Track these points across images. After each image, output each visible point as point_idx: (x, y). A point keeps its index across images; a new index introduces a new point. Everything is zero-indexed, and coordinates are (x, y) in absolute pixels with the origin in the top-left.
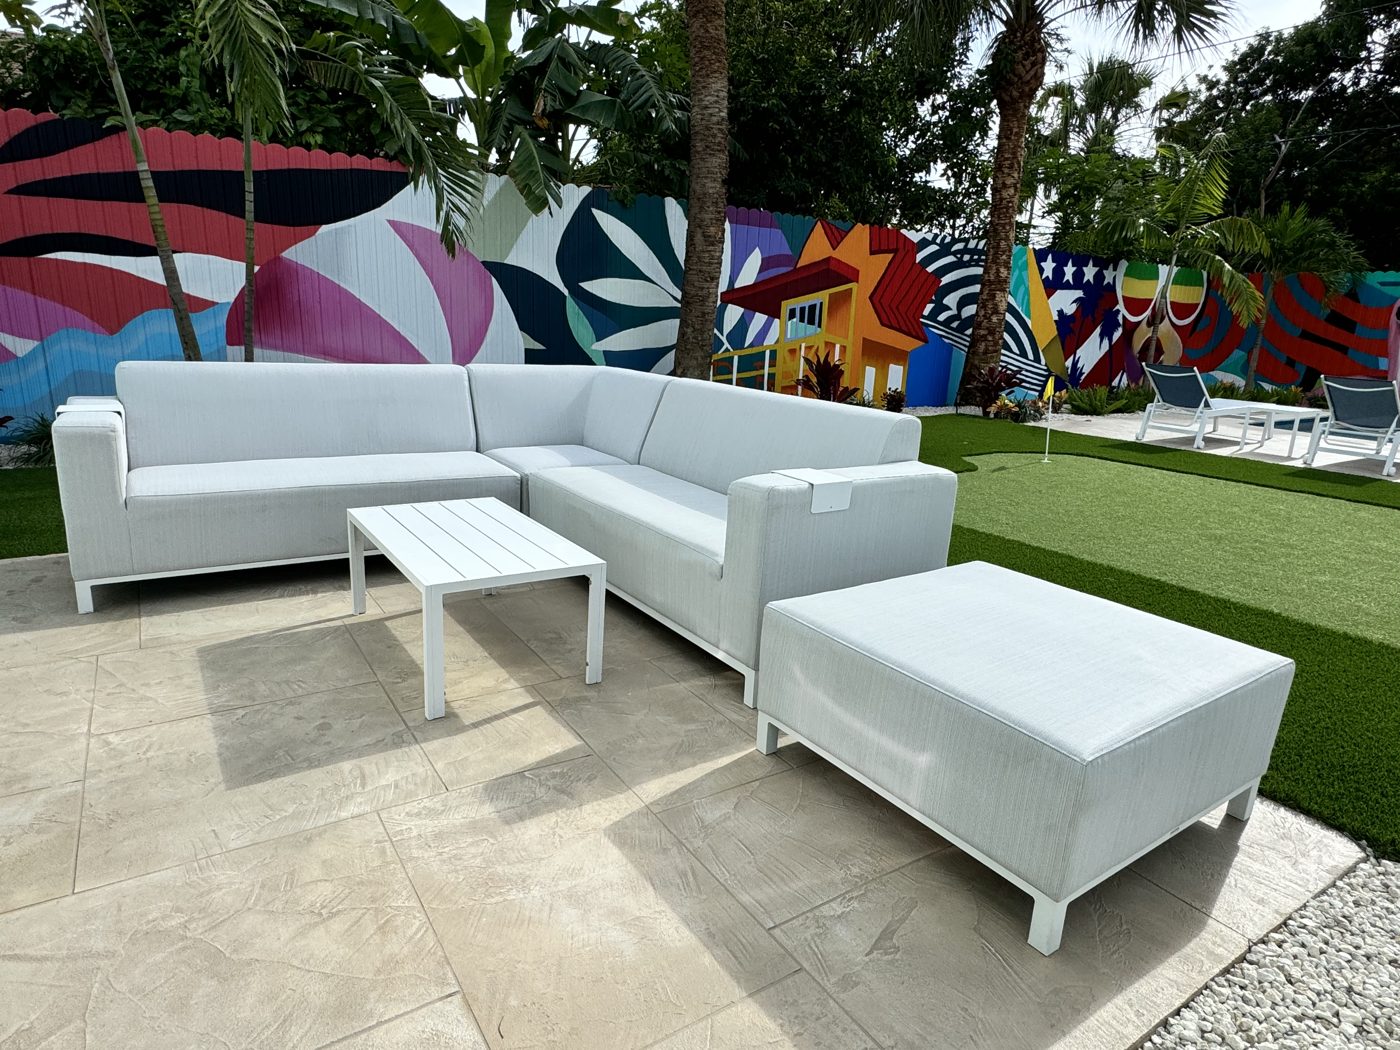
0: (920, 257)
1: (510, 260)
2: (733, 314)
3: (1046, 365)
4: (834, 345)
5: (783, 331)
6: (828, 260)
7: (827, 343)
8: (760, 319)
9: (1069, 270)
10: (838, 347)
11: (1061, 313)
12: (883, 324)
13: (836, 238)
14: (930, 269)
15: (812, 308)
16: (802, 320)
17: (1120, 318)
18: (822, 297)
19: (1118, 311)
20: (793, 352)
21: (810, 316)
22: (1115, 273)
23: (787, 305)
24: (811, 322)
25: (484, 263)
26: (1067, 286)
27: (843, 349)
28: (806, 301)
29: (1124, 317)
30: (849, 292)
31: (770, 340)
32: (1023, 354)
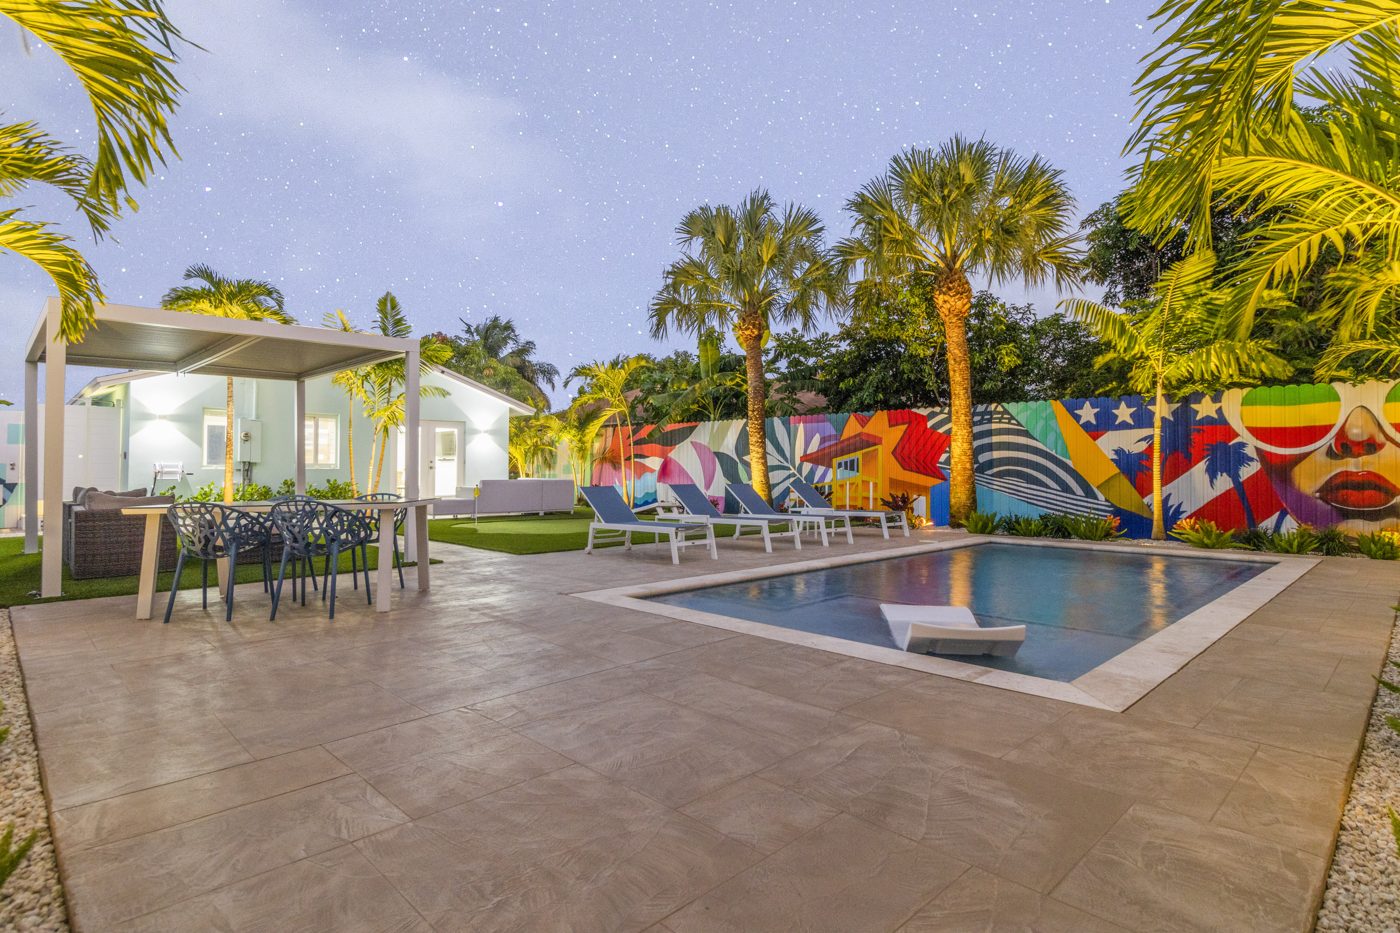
0: (930, 424)
1: (721, 451)
2: (807, 467)
3: (1107, 500)
4: (868, 483)
5: (835, 474)
6: (859, 435)
7: (863, 481)
8: (821, 470)
9: (1124, 413)
10: (871, 484)
11: (1118, 452)
12: (904, 469)
13: (863, 423)
14: (941, 431)
15: (852, 462)
16: (846, 468)
17: (1250, 451)
18: (858, 455)
19: (1243, 445)
20: (842, 486)
21: (852, 466)
22: (1218, 405)
23: (835, 461)
24: (852, 469)
25: (715, 453)
26: (1124, 426)
27: (875, 485)
28: (846, 458)
29: (1258, 450)
30: (877, 450)
31: (828, 479)
32: (1066, 488)
